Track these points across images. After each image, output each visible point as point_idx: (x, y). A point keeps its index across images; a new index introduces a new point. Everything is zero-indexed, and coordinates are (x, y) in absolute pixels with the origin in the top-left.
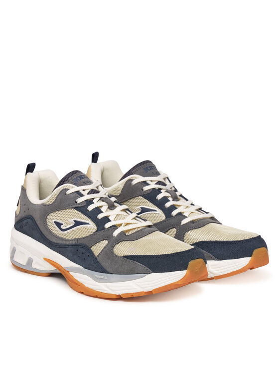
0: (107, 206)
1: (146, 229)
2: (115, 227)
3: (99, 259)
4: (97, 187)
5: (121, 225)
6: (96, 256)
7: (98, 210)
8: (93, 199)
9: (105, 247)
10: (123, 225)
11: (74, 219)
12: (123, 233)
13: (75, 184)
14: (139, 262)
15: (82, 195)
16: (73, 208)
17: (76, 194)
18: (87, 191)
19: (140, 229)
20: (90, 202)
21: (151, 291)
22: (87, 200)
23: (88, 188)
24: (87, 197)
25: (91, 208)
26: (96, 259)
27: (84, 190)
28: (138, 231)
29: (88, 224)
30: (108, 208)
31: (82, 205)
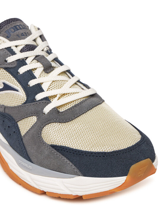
0: (42, 69)
1: (87, 101)
2: (47, 100)
3: (24, 141)
4: (35, 40)
5: (55, 96)
6: (23, 135)
7: (30, 75)
8: (27, 58)
9: (33, 126)
10: (58, 96)
11: (3, 81)
12: (55, 110)
13: (7, 37)
14: (68, 159)
15: (13, 53)
16: (3, 68)
17: (6, 51)
18: (20, 48)
19: (78, 102)
20: (22, 62)
21: (82, 196)
22: (19, 60)
23: (22, 43)
24: (19, 56)
25: (22, 70)
26: (22, 140)
27: (16, 46)
28: (75, 106)
29: (17, 91)
30: (43, 70)
31: (12, 66)
